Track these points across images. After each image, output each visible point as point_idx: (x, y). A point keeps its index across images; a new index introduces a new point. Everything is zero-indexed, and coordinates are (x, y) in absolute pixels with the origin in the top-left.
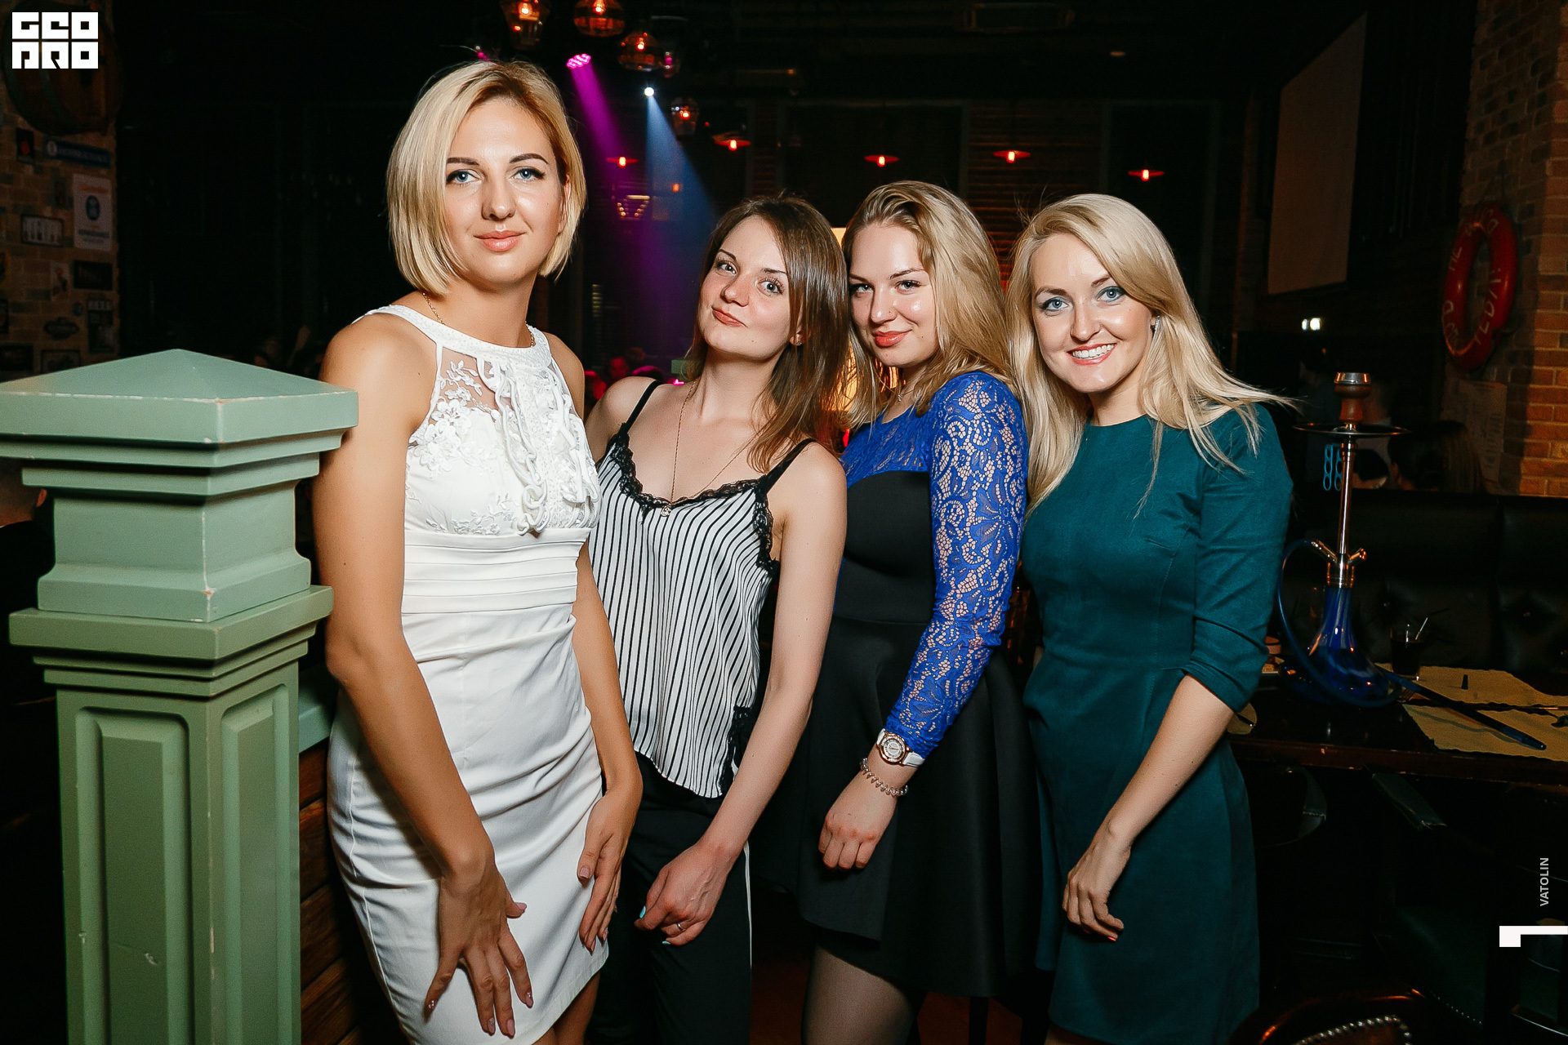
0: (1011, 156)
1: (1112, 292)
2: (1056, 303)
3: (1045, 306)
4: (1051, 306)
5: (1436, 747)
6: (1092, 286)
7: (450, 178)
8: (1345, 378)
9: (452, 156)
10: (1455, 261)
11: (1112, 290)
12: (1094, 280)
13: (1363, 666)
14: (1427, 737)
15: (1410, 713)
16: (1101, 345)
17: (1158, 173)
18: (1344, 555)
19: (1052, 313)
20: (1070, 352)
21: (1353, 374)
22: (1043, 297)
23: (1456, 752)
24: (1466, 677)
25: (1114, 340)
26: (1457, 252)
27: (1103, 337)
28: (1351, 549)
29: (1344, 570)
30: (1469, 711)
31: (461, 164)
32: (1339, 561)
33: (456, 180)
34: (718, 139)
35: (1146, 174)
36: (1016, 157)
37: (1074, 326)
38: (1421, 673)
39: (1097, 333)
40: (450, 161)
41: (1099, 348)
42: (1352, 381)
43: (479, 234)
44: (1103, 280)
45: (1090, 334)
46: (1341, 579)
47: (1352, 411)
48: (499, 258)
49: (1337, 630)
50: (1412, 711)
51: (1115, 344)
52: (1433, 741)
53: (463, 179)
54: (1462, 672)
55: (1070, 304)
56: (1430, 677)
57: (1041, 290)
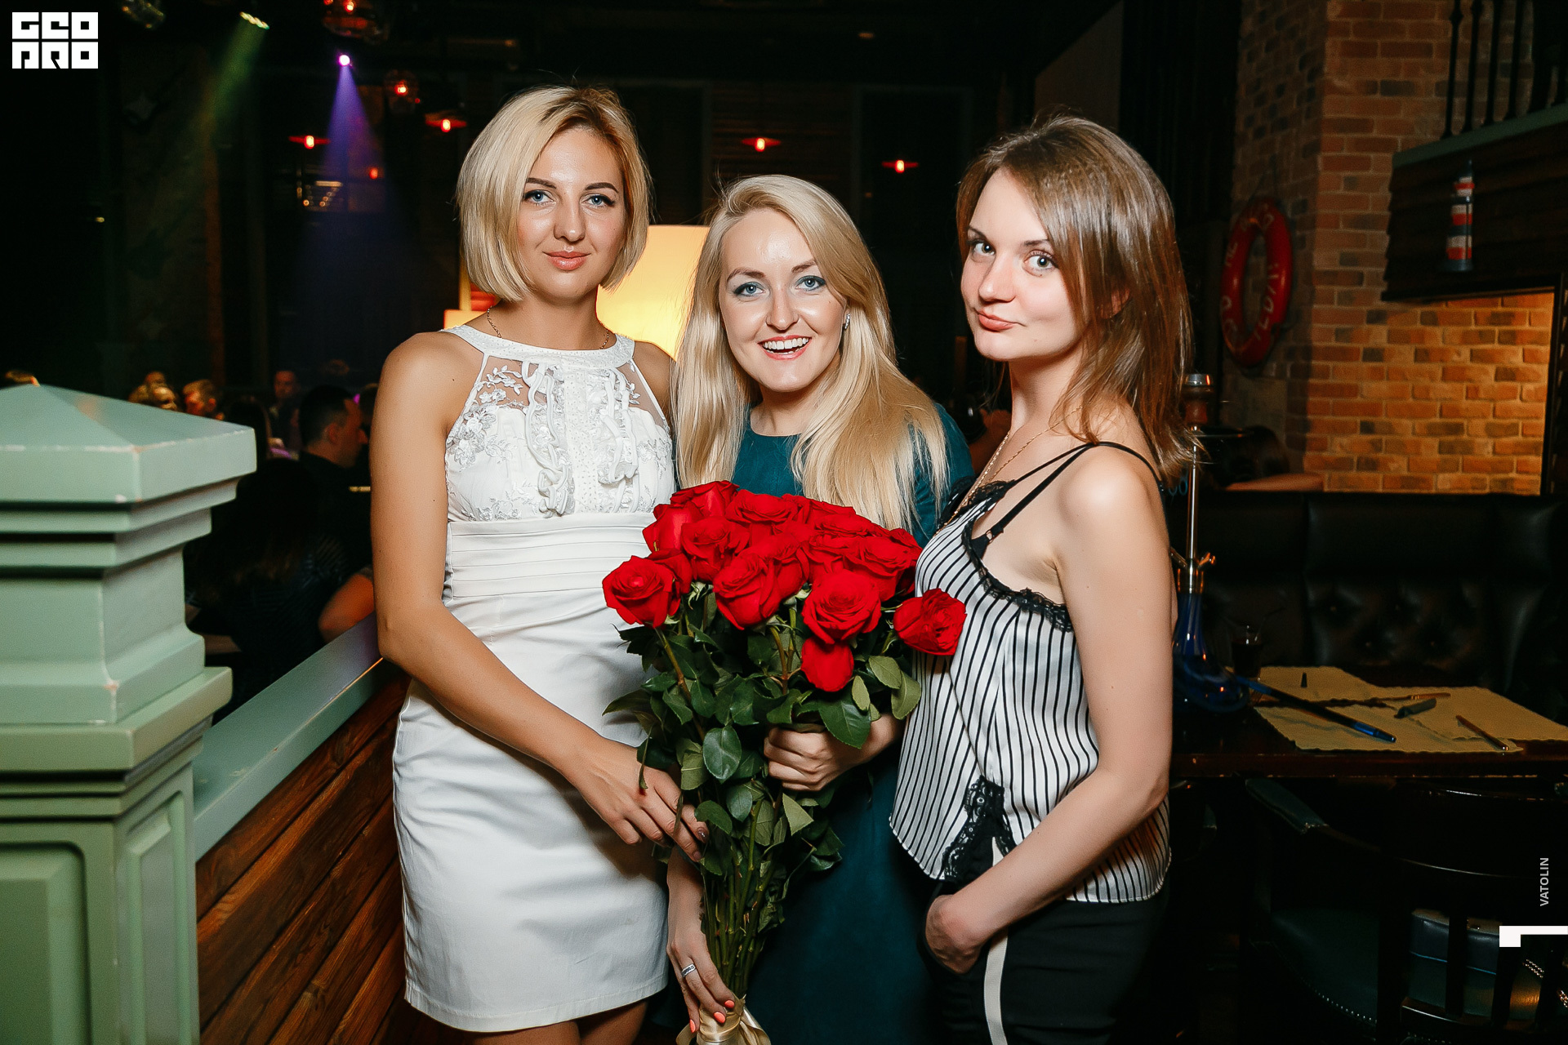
0: (761, 144)
1: (810, 281)
2: (749, 287)
3: (739, 291)
4: (745, 292)
5: (1299, 749)
6: (793, 271)
7: (527, 196)
8: (1189, 379)
9: (531, 177)
10: (1231, 256)
11: (811, 280)
12: (795, 265)
13: (1217, 672)
14: (1287, 739)
15: (1264, 716)
16: (797, 337)
17: (914, 165)
18: (1194, 560)
19: (747, 299)
20: (762, 343)
21: (1196, 376)
22: (740, 280)
23: (1317, 751)
24: (1304, 676)
25: (810, 333)
26: (1232, 247)
27: (800, 329)
28: (1200, 553)
29: (1194, 576)
30: (1319, 709)
31: (539, 185)
32: (1189, 567)
33: (532, 199)
34: (431, 119)
35: (900, 166)
36: (766, 145)
37: (772, 313)
38: (1261, 675)
39: (795, 323)
40: (530, 180)
41: (795, 340)
42: (1195, 382)
43: (548, 252)
44: (804, 267)
45: (790, 322)
46: (1191, 584)
47: (1196, 413)
48: (564, 275)
49: (1188, 636)
50: (1264, 713)
51: (810, 338)
52: (1293, 742)
53: (539, 198)
54: (1300, 671)
55: (767, 292)
56: (1272, 676)
57: (736, 272)
